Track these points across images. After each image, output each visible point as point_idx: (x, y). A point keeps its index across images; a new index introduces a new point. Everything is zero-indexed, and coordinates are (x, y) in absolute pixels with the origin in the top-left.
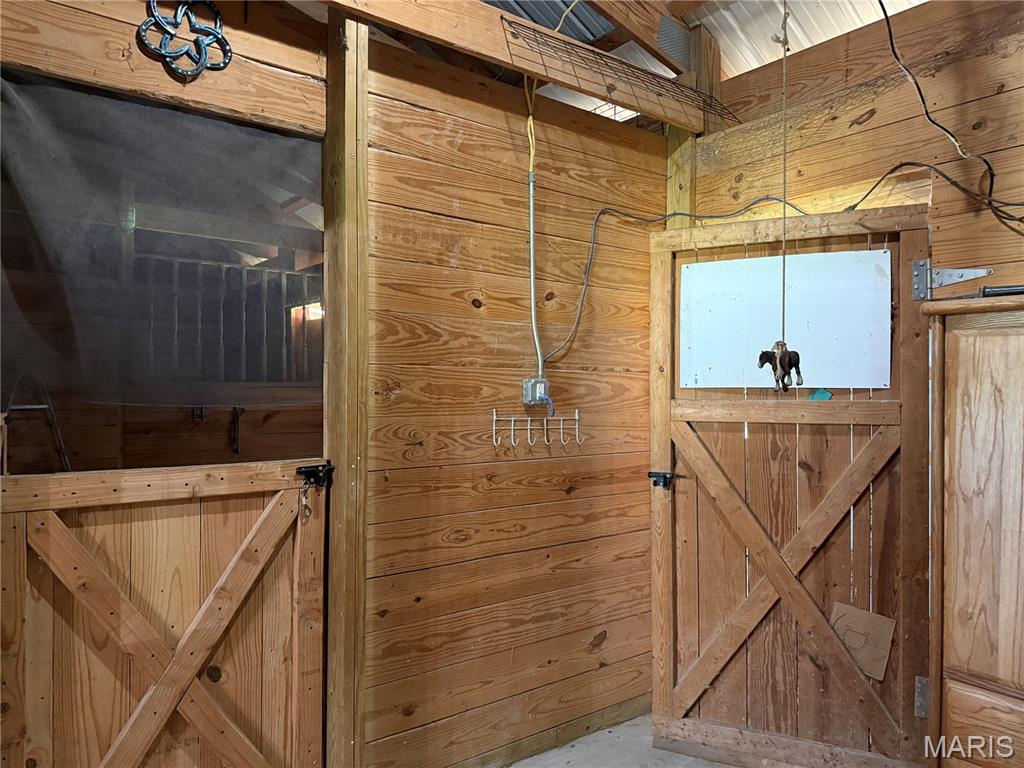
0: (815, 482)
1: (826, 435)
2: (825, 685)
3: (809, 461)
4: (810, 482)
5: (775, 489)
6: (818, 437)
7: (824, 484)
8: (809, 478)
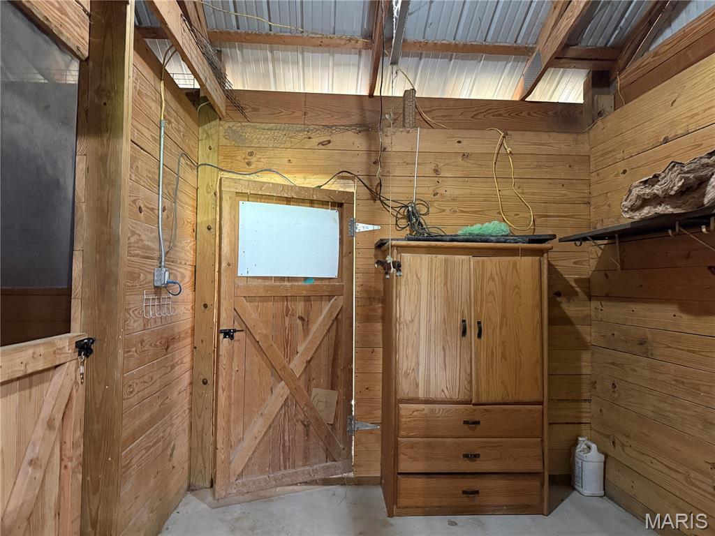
0: (305, 327)
1: (310, 301)
2: (307, 435)
3: (303, 316)
4: (303, 326)
5: (287, 332)
6: (307, 303)
7: (310, 327)
8: (303, 324)
